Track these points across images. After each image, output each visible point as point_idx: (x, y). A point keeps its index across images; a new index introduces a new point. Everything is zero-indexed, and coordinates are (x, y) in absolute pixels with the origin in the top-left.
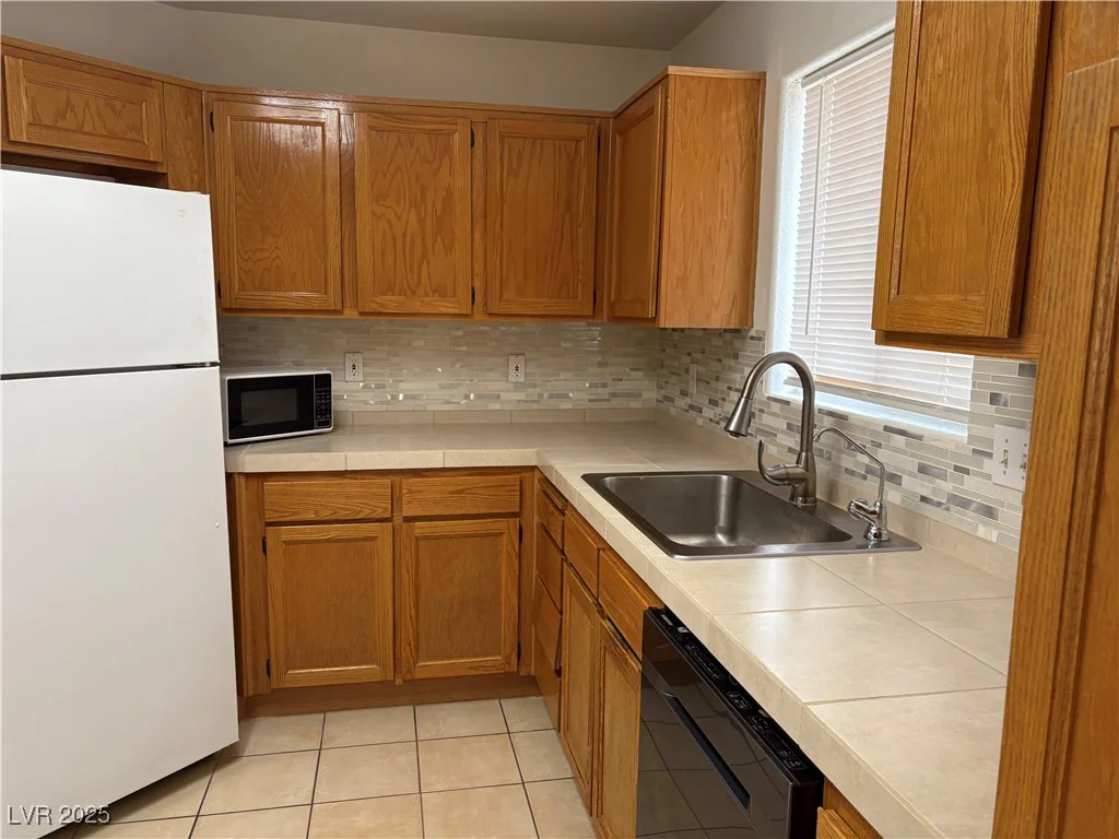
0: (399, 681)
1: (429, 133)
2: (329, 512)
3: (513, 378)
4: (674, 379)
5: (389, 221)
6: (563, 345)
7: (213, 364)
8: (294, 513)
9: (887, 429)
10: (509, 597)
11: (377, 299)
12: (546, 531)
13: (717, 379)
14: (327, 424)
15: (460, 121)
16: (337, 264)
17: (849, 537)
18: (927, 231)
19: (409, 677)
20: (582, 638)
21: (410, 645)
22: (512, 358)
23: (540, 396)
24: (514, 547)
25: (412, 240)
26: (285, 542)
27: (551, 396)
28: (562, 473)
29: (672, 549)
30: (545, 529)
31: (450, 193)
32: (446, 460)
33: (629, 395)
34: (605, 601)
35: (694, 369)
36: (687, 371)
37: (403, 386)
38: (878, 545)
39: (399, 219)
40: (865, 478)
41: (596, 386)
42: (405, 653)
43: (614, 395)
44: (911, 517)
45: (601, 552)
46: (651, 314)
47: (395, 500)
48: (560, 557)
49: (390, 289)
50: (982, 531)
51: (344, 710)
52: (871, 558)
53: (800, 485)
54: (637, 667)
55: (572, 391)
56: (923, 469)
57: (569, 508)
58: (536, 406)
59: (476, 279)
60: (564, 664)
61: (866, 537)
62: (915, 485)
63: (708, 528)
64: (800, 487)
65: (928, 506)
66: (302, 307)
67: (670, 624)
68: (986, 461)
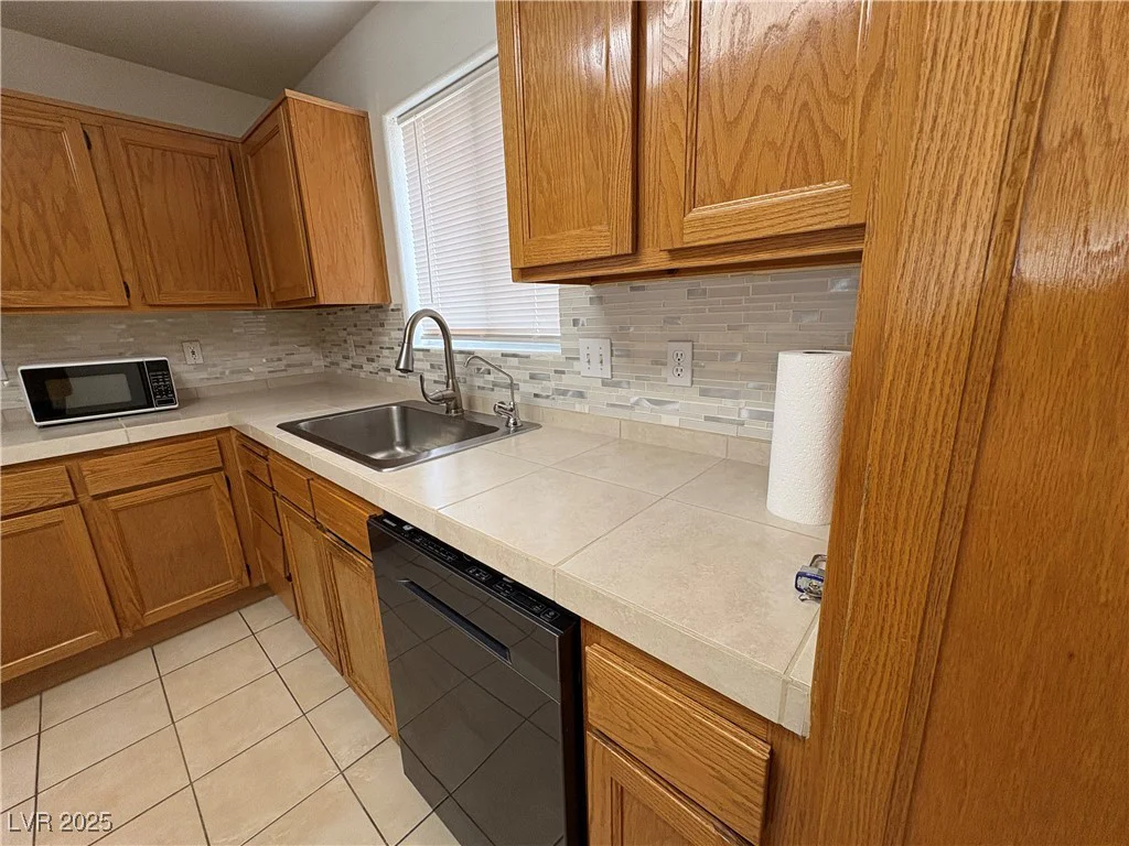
0: (127, 635)
3: (190, 360)
4: (335, 349)
6: (235, 331)
9: (503, 355)
10: (228, 534)
12: (252, 475)
13: (371, 343)
15: (67, 120)
17: (498, 429)
18: (549, 183)
19: (138, 627)
20: (306, 550)
21: (132, 601)
22: (186, 345)
23: (223, 373)
24: (223, 492)
27: (232, 372)
28: (258, 427)
29: (378, 465)
30: (250, 474)
31: (71, 191)
32: (131, 437)
33: (302, 365)
34: (324, 519)
35: (351, 340)
36: (345, 341)
38: (515, 431)
40: (493, 390)
41: (272, 360)
42: (130, 610)
43: (289, 366)
44: (530, 408)
45: (311, 482)
46: (311, 294)
47: (75, 483)
48: (270, 493)
49: (15, 283)
50: (578, 408)
52: (513, 439)
53: (452, 401)
54: (366, 564)
55: (252, 366)
56: (532, 377)
57: (271, 453)
59: (127, 275)
60: (294, 571)
61: (507, 426)
62: (527, 388)
63: (388, 444)
64: (452, 404)
65: (538, 399)
67: (394, 525)
68: (575, 363)
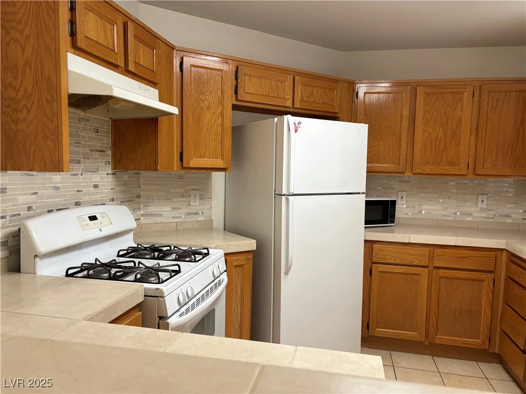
0: (427, 343)
1: (452, 93)
2: (400, 260)
3: (480, 205)
5: (430, 133)
7: (363, 193)
8: (385, 259)
10: (486, 312)
11: (421, 168)
14: (393, 222)
15: (468, 86)
16: (405, 152)
19: (432, 341)
21: (434, 326)
22: (480, 196)
23: (495, 215)
25: (440, 141)
26: (380, 272)
27: (500, 216)
31: (460, 120)
32: (457, 242)
37: (424, 207)
39: (434, 132)
42: (431, 330)
47: (431, 258)
49: (428, 163)
51: (400, 351)
55: (513, 213)
58: (492, 220)
59: (470, 159)
66: (388, 171)
